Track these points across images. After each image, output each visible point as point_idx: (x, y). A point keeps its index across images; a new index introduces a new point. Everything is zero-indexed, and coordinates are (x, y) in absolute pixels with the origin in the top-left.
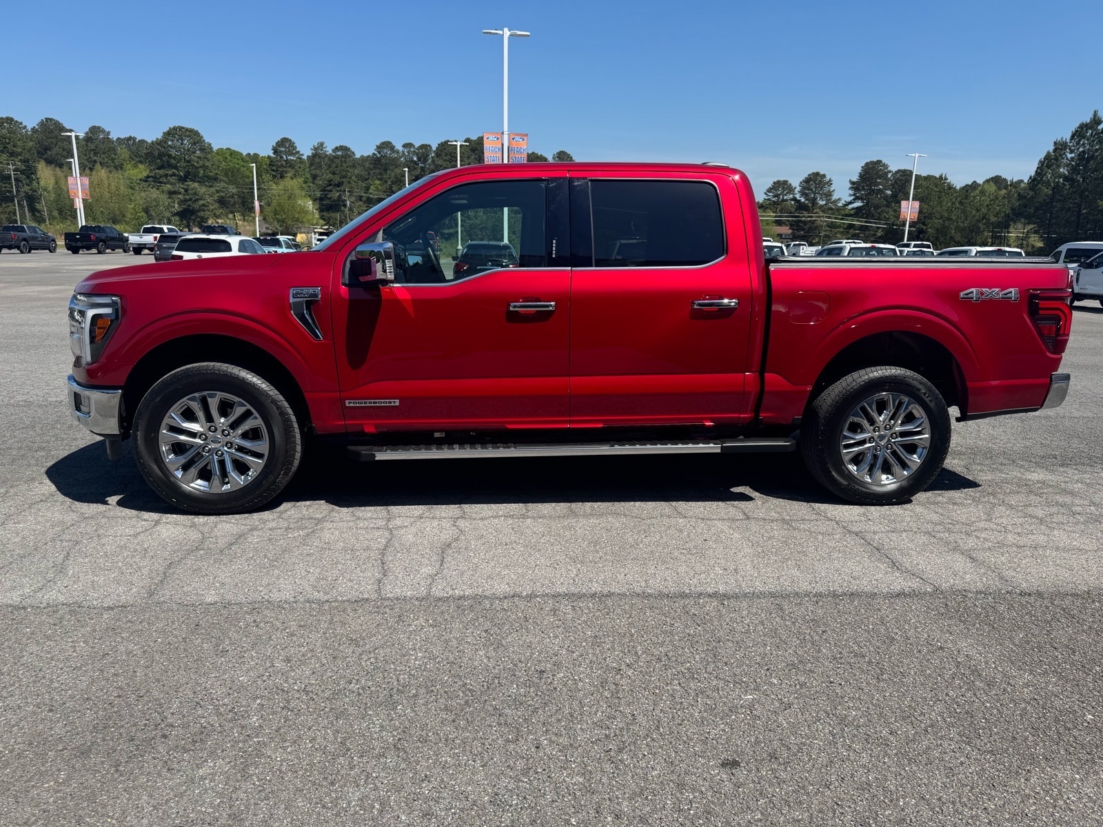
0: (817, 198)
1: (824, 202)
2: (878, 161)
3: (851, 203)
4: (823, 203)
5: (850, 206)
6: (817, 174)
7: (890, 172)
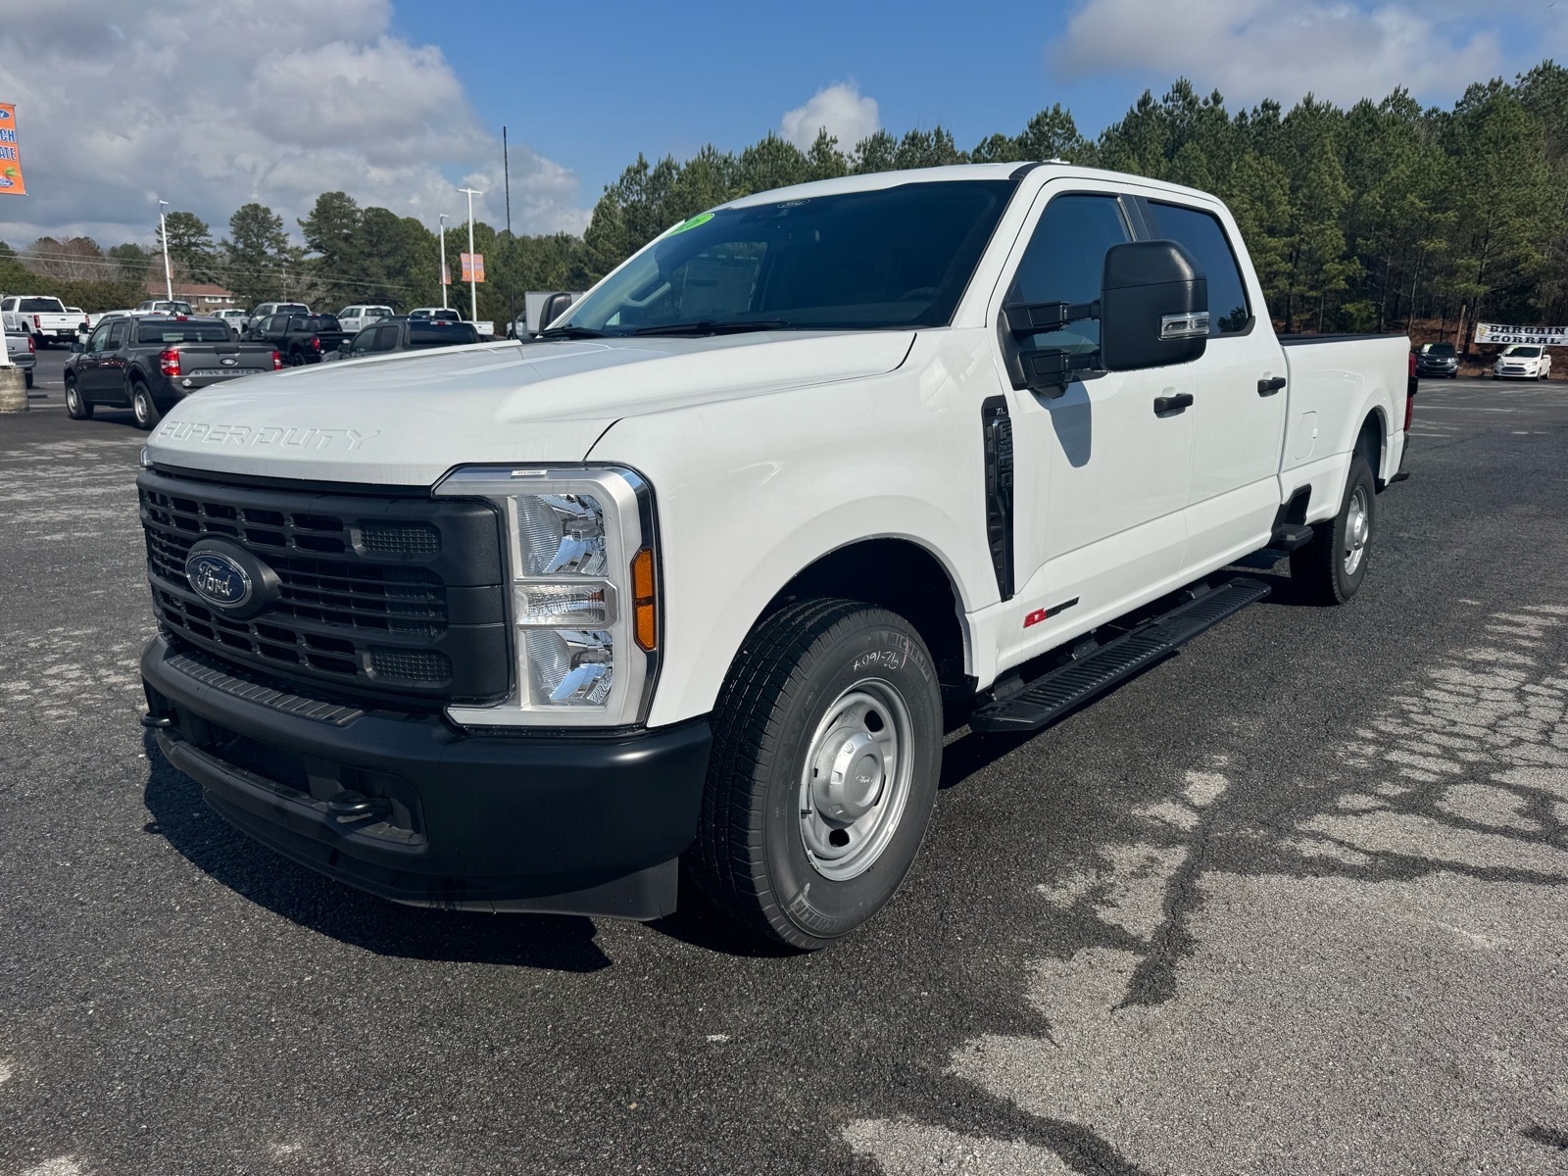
0: (262, 244)
1: (276, 250)
2: (339, 193)
3: (306, 252)
4: (271, 252)
5: (306, 258)
6: (256, 207)
7: (359, 210)
